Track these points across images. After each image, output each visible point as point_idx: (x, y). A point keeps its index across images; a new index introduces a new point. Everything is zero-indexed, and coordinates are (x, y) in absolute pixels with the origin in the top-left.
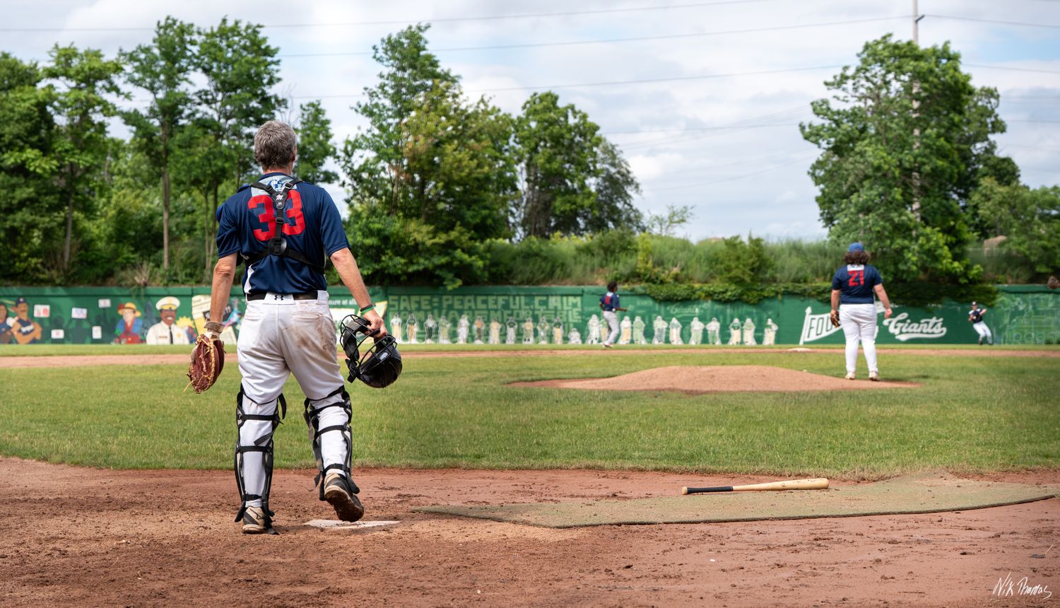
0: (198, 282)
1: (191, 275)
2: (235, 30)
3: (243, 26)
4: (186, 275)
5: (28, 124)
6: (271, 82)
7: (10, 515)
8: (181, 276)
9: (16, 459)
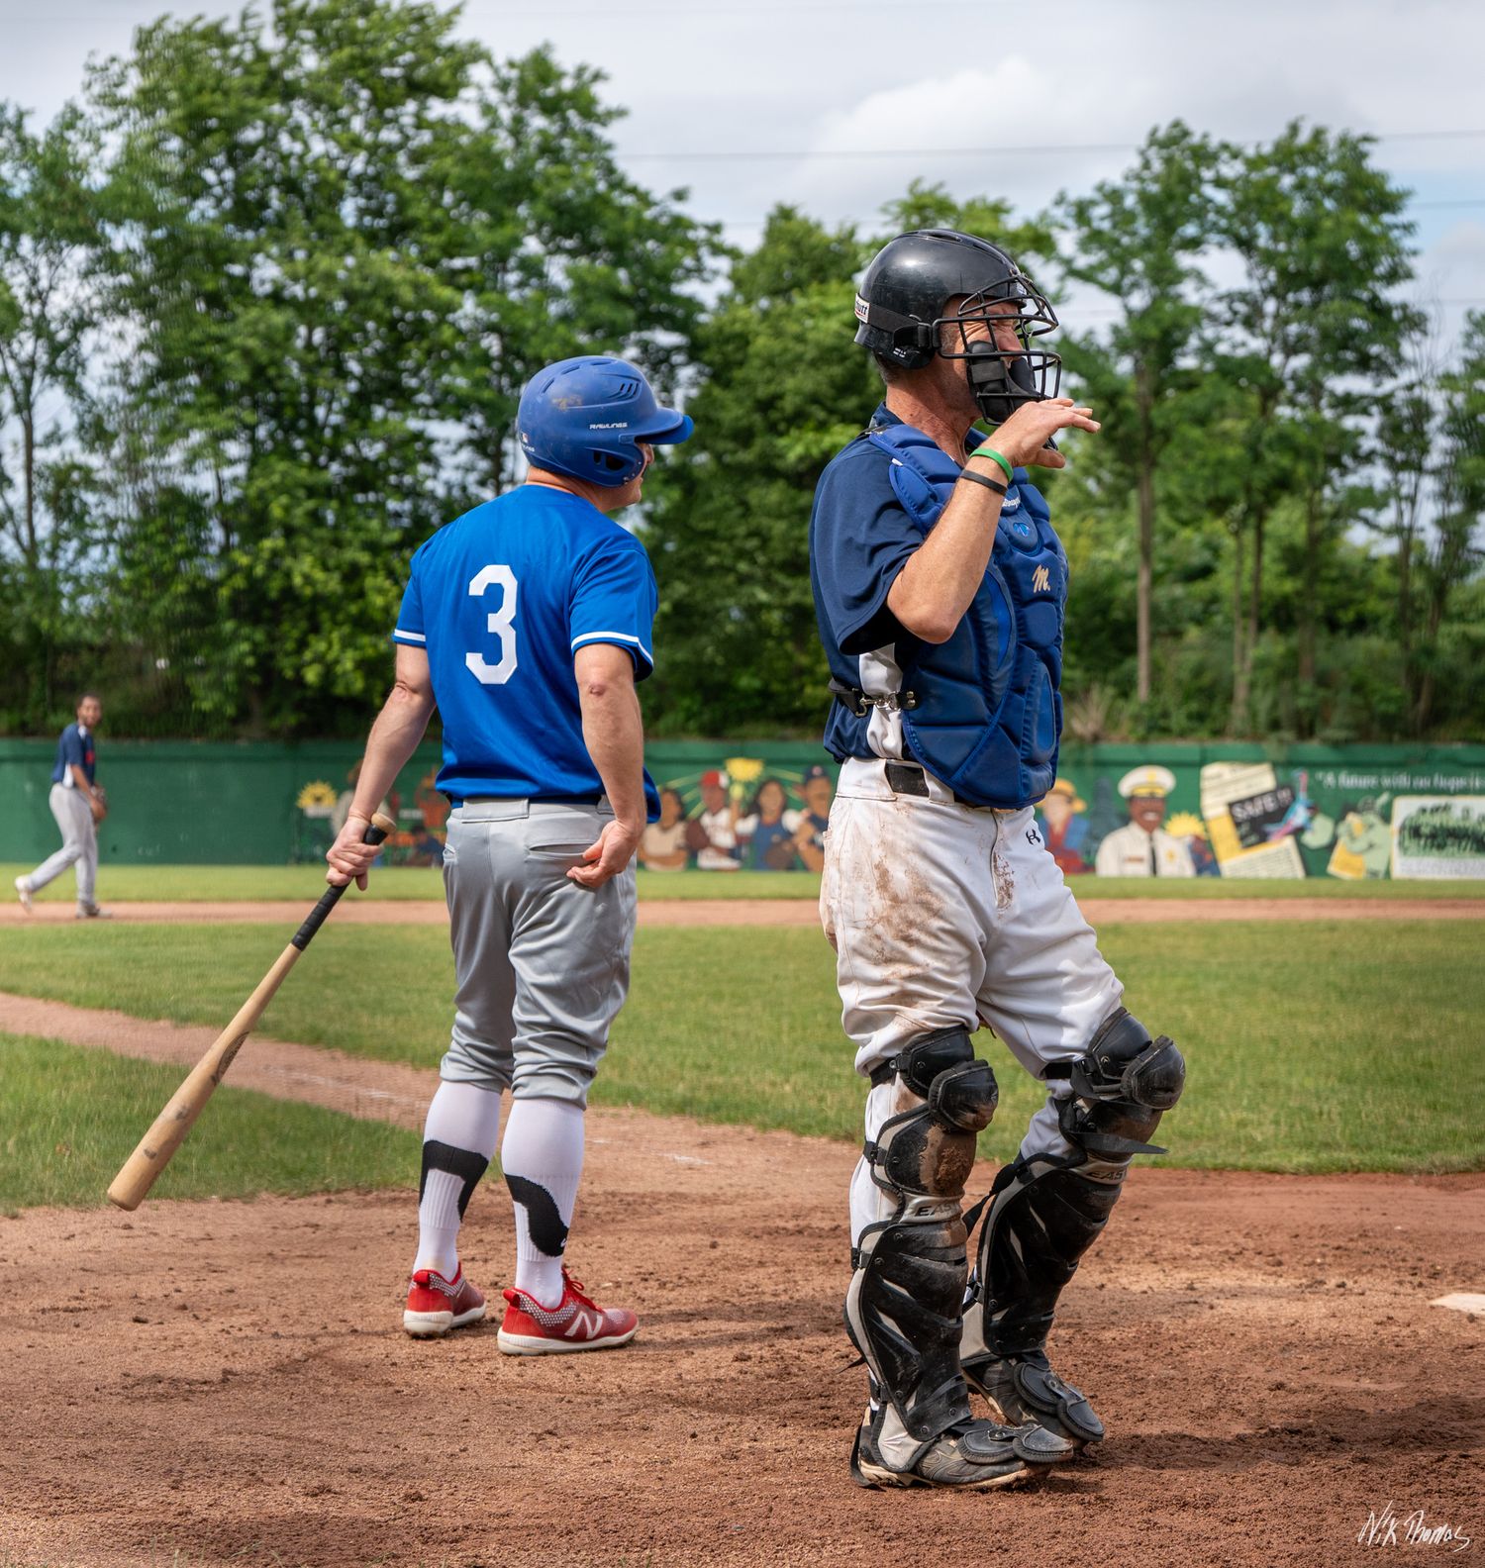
0: (1218, 733)
1: (1200, 717)
2: (1314, 151)
3: (1332, 139)
4: (1190, 717)
5: (837, 371)
6: (1393, 276)
7: (761, 1264)
8: (1178, 720)
9: (785, 1135)
